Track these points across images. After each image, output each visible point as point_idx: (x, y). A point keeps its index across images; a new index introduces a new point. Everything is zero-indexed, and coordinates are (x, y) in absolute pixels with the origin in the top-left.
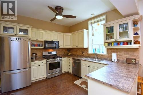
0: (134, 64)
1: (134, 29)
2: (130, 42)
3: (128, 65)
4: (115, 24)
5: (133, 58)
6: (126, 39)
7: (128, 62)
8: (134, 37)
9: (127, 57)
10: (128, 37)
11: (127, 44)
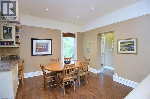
0: (16, 59)
1: (16, 33)
2: (13, 42)
3: (11, 60)
5: (15, 54)
6: (9, 40)
7: (11, 59)
8: (16, 39)
9: (10, 55)
10: (11, 39)
11: (10, 44)
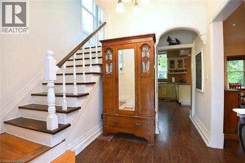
4: (176, 60)
10: (182, 68)
